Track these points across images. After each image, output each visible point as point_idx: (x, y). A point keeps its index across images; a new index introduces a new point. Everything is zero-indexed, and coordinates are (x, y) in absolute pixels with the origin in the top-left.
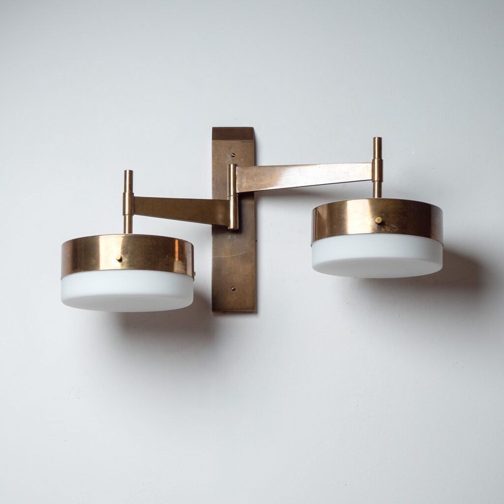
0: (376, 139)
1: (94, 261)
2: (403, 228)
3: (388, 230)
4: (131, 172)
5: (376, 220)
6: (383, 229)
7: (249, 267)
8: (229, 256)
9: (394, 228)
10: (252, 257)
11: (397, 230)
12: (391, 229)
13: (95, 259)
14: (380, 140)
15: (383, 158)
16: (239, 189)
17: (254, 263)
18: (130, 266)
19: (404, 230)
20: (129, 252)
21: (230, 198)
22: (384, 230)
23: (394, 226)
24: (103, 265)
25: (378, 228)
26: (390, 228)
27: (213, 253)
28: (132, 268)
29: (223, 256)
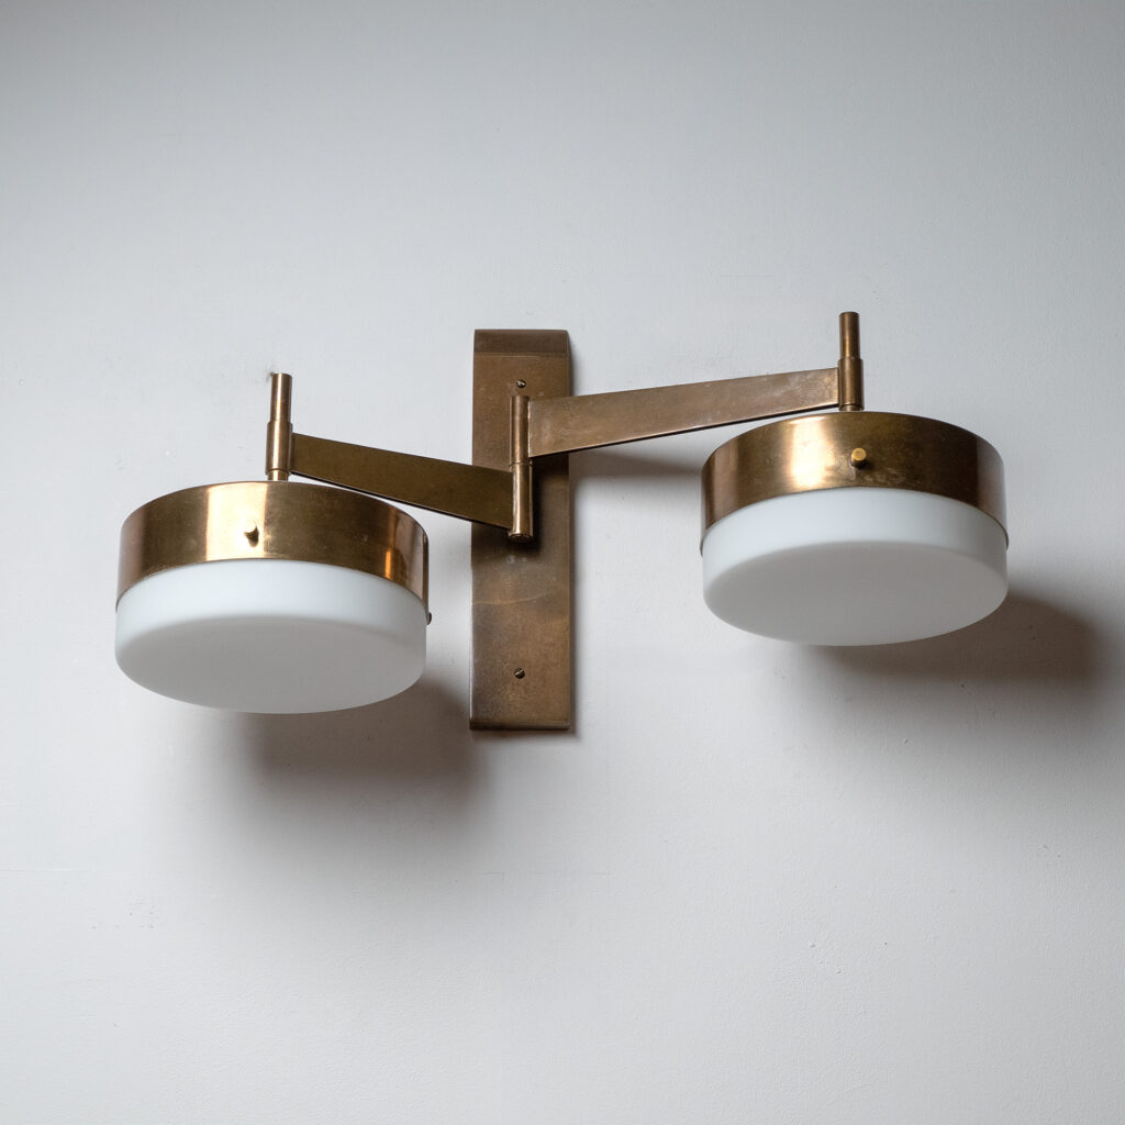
0: (847, 319)
1: (193, 542)
2: (913, 479)
3: (883, 481)
4: (287, 379)
5: (853, 457)
6: (868, 478)
7: (558, 625)
8: (511, 602)
9: (895, 476)
10: (564, 603)
11: (902, 479)
12: (887, 479)
13: (195, 539)
14: (854, 317)
15: (862, 357)
16: (533, 449)
17: (567, 619)
18: (277, 551)
19: (918, 482)
20: (276, 520)
21: (514, 468)
22: (871, 480)
23: (894, 472)
24: (214, 549)
25: (858, 475)
26: (884, 476)
27: (474, 595)
28: (282, 555)
29: (498, 602)
